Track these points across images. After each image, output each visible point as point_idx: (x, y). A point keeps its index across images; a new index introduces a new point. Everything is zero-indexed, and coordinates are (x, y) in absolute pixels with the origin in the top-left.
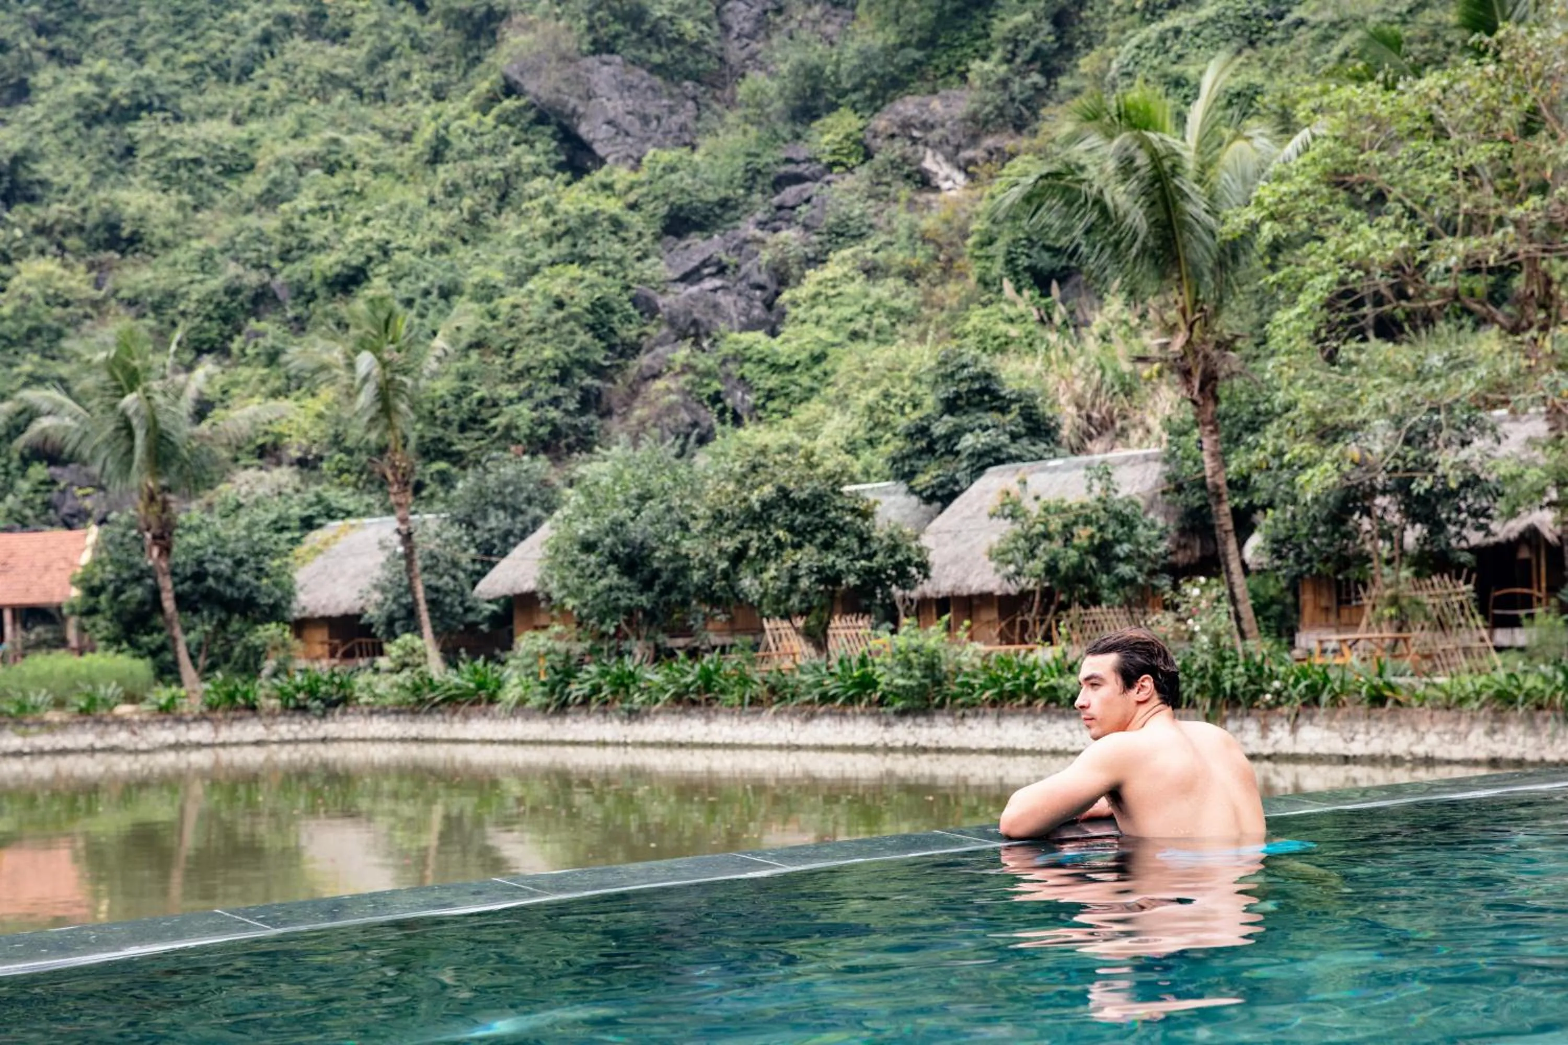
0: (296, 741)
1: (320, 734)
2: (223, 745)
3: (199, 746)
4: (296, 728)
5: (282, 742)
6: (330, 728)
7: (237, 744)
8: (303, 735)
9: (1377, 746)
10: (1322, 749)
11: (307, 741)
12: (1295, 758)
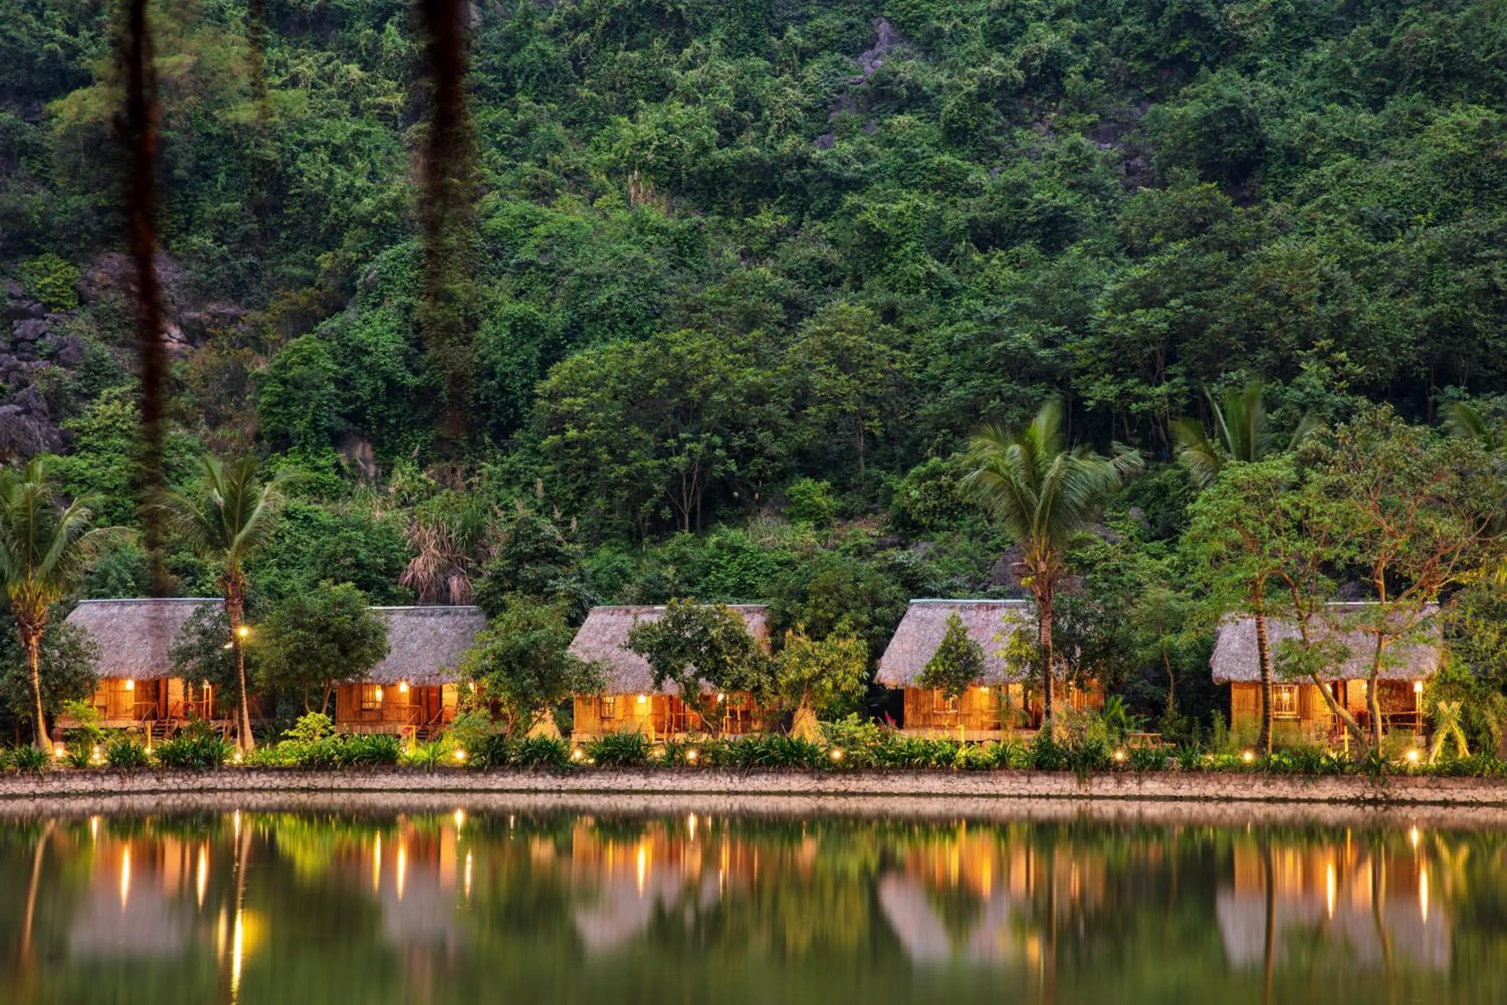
0: (179, 791)
1: (198, 785)
2: (128, 793)
3: (111, 793)
4: (179, 781)
5: (170, 791)
6: (207, 781)
7: (138, 792)
8: (184, 786)
9: (1196, 792)
10: (1158, 793)
11: (187, 791)
12: (1141, 798)
